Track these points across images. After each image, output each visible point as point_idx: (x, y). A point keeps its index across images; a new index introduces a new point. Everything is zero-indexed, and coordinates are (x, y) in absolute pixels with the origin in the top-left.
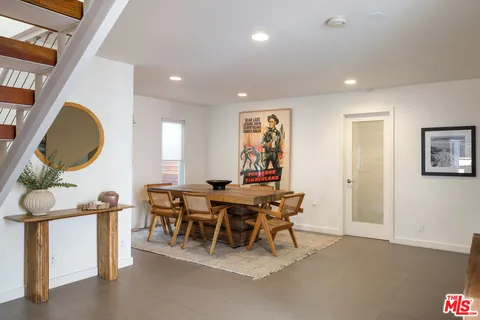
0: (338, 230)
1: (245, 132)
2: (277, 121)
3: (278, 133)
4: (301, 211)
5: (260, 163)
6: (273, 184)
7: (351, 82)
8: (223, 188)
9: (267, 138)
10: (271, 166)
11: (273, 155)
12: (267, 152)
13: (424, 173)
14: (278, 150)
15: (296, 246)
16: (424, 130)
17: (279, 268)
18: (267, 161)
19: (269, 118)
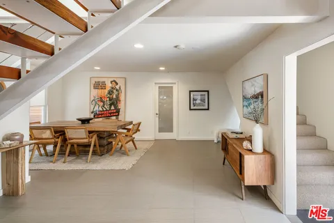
0: (151, 137)
1: (95, 88)
2: (117, 84)
3: (117, 90)
4: (139, 131)
5: (106, 106)
6: (114, 118)
7: (162, 69)
8: (89, 122)
9: (110, 92)
10: (113, 108)
11: (115, 102)
12: (110, 100)
13: (190, 109)
14: (118, 99)
15: (136, 148)
16: (190, 91)
17: (136, 162)
18: (111, 105)
19: (111, 82)
